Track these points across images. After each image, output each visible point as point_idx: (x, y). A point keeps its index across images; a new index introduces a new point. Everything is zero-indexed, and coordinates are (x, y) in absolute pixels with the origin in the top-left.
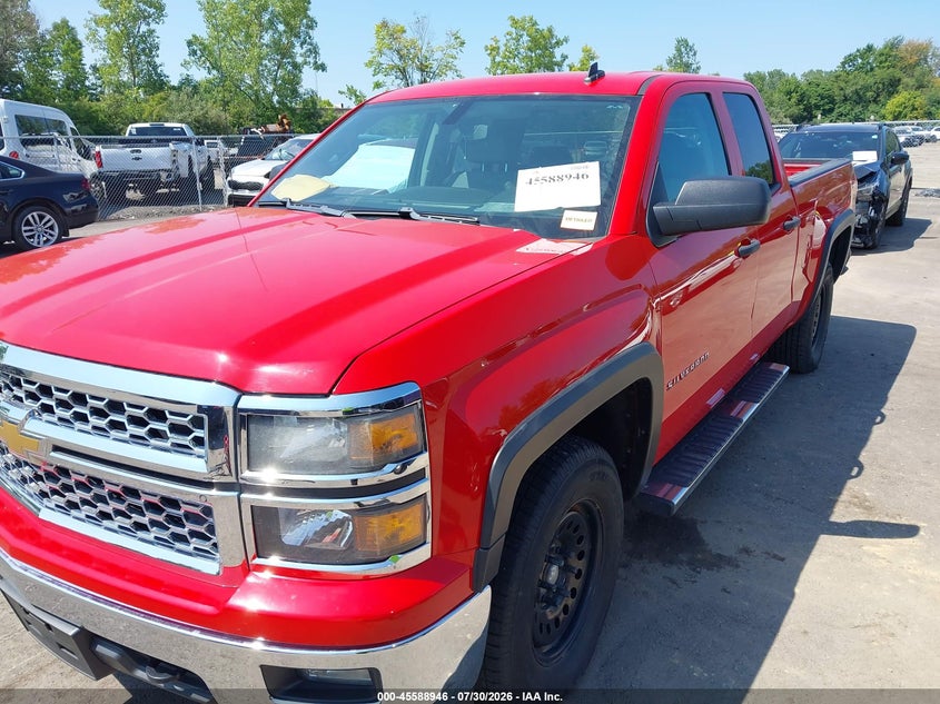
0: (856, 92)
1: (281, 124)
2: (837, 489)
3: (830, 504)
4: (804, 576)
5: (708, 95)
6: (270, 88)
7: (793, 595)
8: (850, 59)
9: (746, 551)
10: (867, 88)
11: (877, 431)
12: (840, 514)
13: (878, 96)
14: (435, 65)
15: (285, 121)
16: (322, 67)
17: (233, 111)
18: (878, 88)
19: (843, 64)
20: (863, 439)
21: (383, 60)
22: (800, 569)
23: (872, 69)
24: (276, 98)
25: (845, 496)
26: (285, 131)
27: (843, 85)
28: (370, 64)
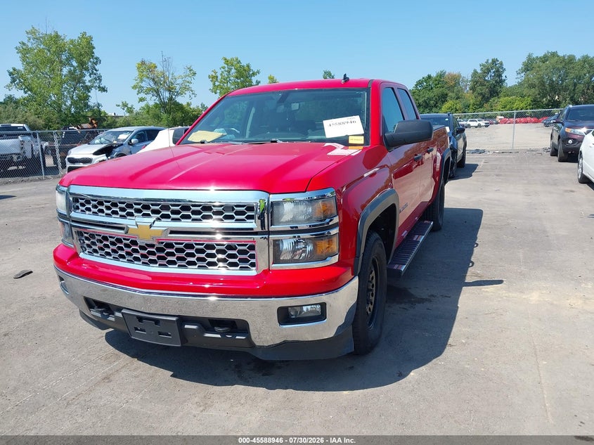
0: (425, 101)
1: (91, 123)
2: (466, 272)
3: (464, 277)
4: (459, 301)
5: (393, 89)
6: (69, 103)
7: (458, 307)
8: (419, 83)
9: (433, 296)
10: (430, 99)
11: (476, 250)
12: (468, 279)
13: (437, 103)
14: (178, 88)
15: (94, 121)
16: (103, 89)
17: (44, 117)
18: (436, 99)
19: (416, 85)
20: (471, 253)
21: (143, 84)
22: (458, 298)
23: (432, 88)
24: (73, 110)
25: (469, 273)
26: (94, 128)
27: (417, 98)
28: (134, 87)
